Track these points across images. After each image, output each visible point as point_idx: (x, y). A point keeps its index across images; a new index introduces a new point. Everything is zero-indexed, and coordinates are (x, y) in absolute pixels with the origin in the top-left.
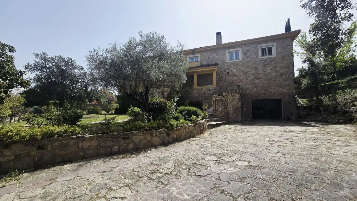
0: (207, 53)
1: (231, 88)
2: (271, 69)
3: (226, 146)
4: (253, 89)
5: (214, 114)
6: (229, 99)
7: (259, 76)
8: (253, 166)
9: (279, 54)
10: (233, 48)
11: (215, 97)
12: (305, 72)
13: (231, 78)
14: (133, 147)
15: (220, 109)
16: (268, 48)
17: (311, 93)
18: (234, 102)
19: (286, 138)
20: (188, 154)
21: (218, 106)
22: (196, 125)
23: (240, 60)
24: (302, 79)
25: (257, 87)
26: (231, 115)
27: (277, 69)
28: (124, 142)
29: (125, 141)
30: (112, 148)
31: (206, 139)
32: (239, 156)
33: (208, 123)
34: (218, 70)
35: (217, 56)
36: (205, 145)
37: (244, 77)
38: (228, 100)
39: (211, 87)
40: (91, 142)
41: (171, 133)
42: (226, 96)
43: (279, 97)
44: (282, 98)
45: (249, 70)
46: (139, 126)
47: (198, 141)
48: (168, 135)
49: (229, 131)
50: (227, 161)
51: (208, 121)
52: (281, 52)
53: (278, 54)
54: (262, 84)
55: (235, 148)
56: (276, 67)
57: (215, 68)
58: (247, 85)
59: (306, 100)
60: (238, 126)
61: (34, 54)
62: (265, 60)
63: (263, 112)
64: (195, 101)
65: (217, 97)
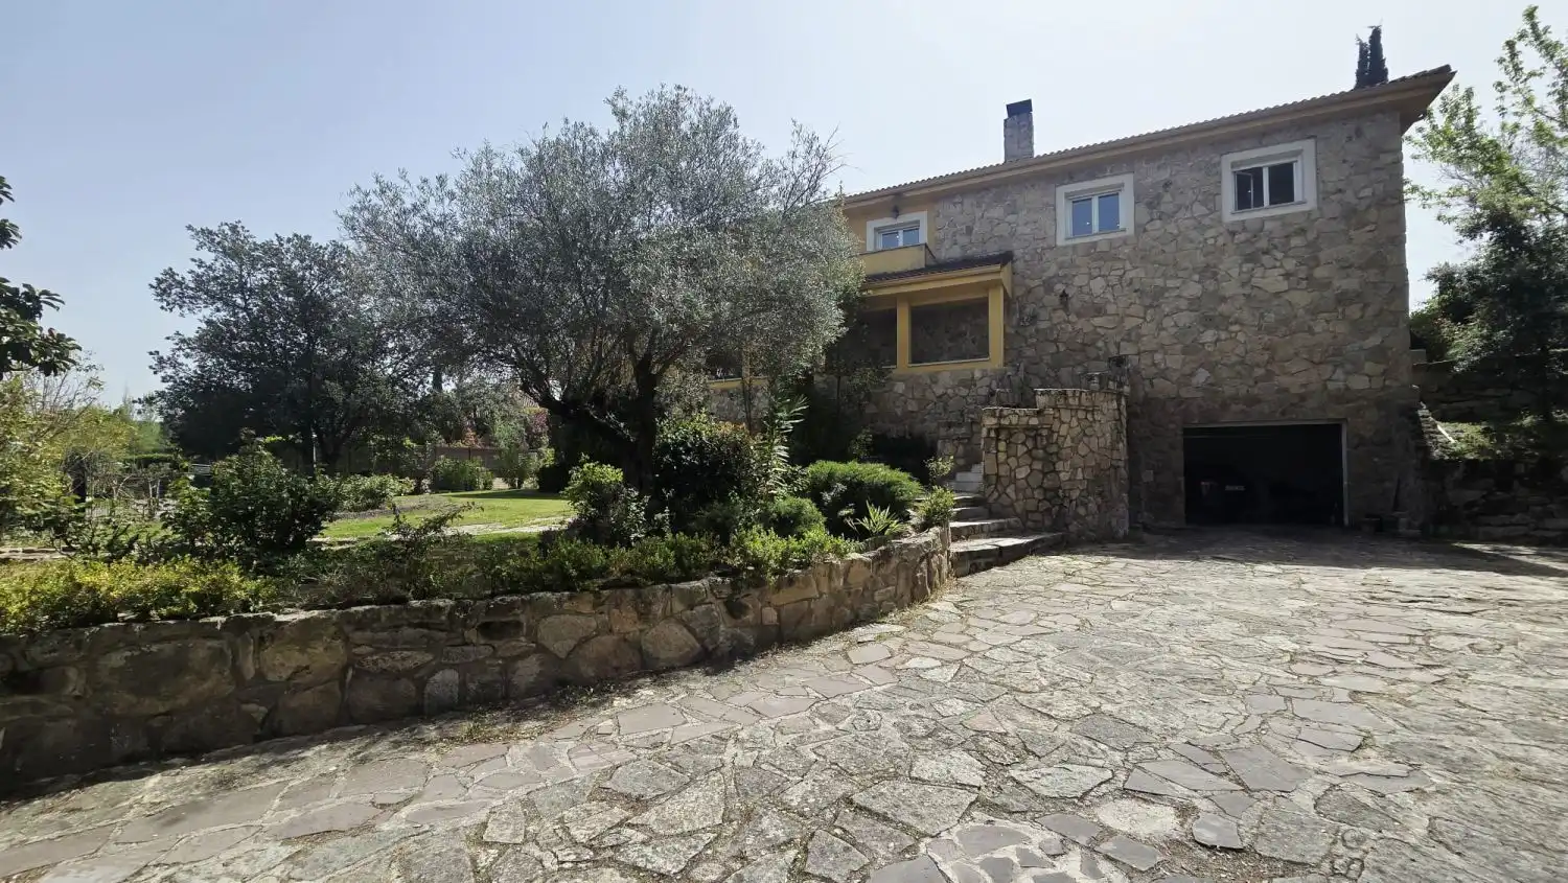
0: (961, 203)
1: (1079, 370)
2: (1287, 275)
3: (1045, 682)
4: (1192, 374)
5: (991, 500)
6: (1067, 427)
7: (1223, 308)
8: (1214, 847)
9: (1333, 197)
10: (1092, 177)
11: (994, 416)
12: (1477, 282)
13: (1081, 324)
14: (541, 674)
15: (1022, 473)
16: (1272, 169)
17: (1508, 391)
18: (1094, 441)
19: (1393, 644)
20: (825, 727)
21: (1012, 461)
22: (886, 556)
23: (1121, 234)
24: (1446, 327)
25: (1211, 367)
26: (1077, 506)
27: (1319, 273)
28: (488, 651)
29: (496, 644)
30: (421, 684)
31: (936, 637)
32: (1118, 757)
33: (957, 547)
34: (1014, 284)
35: (1011, 218)
36: (929, 675)
37: (1144, 318)
38: (1064, 430)
39: (976, 368)
40: (309, 650)
41: (751, 599)
42: (1051, 411)
43: (1332, 415)
44: (1345, 419)
45: (1170, 283)
46: (577, 564)
47: (894, 644)
48: (734, 609)
49: (1064, 587)
50: (1045, 792)
51: (958, 535)
52: (1341, 186)
53: (1324, 196)
54: (1240, 350)
55: (1095, 704)
56: (1316, 262)
57: (999, 272)
58: (1158, 357)
59: (1480, 428)
60: (1111, 559)
61: (193, 230)
62: (1259, 230)
63: (1242, 488)
64: (901, 434)
65: (1005, 413)
